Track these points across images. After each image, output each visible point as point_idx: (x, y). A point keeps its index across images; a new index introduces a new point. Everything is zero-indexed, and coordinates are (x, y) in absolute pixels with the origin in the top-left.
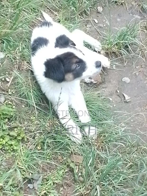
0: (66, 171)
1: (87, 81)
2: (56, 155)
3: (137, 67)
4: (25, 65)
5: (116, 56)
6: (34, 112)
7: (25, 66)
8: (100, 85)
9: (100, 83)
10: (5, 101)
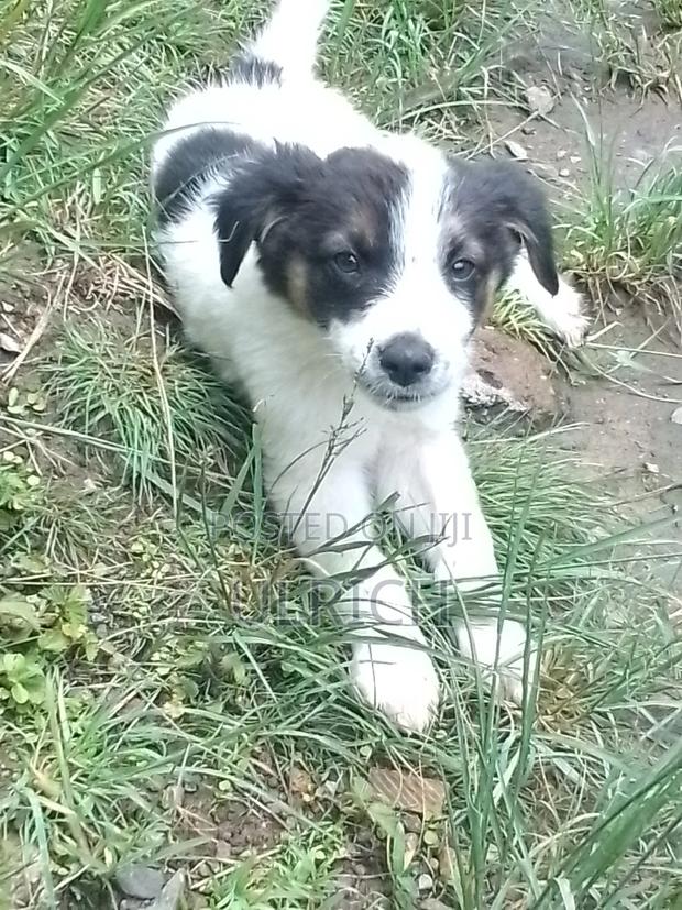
0: (335, 856)
1: (473, 394)
2: (277, 762)
4: (118, 274)
5: (631, 307)
6: (151, 518)
7: (117, 278)
9: (549, 418)
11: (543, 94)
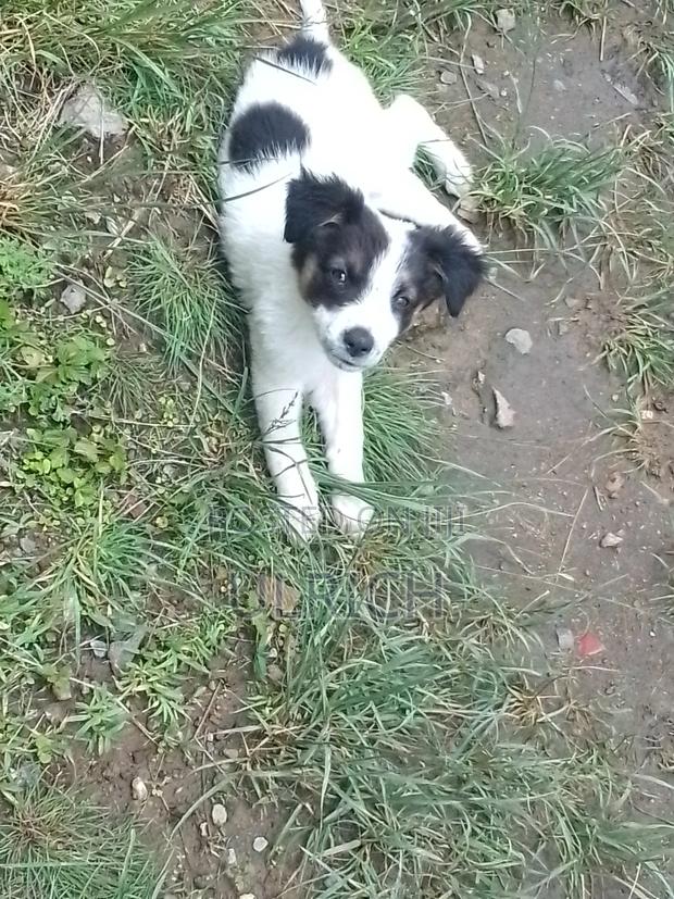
0: (230, 628)
2: (212, 561)
3: (572, 302)
4: (189, 191)
5: (509, 234)
6: (174, 381)
7: (188, 195)
8: (426, 336)
9: (430, 329)
10: (83, 309)
11: (509, 16)
